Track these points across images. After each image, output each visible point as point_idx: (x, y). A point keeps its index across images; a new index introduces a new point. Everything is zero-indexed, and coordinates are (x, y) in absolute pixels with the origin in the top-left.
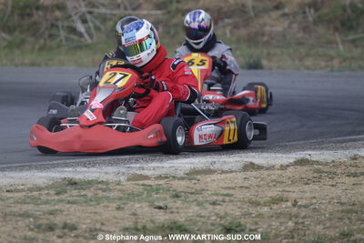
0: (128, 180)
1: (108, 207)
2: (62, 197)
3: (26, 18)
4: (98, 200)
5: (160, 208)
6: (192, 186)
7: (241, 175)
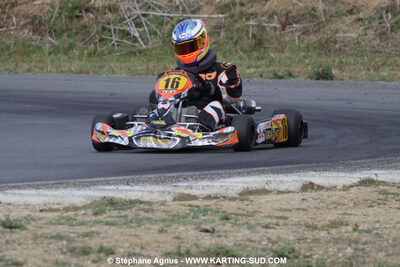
0: (174, 200)
1: (149, 229)
2: (101, 218)
3: (75, 20)
4: (139, 222)
5: (207, 231)
6: (244, 207)
7: (299, 196)
